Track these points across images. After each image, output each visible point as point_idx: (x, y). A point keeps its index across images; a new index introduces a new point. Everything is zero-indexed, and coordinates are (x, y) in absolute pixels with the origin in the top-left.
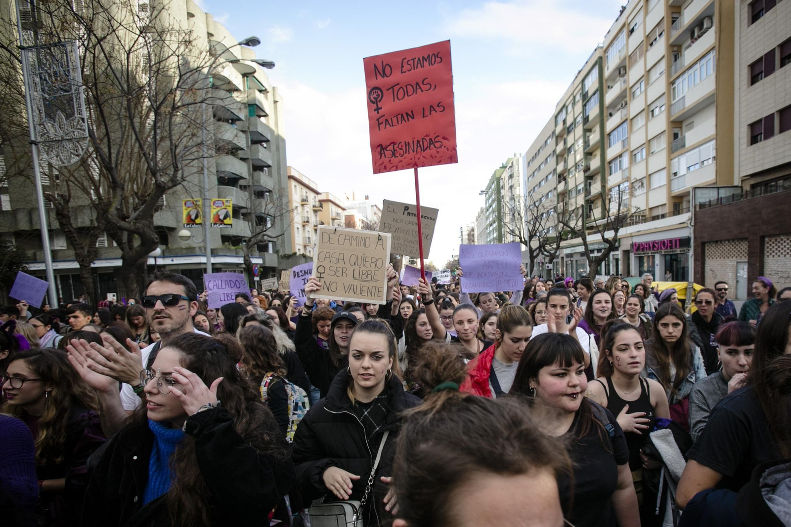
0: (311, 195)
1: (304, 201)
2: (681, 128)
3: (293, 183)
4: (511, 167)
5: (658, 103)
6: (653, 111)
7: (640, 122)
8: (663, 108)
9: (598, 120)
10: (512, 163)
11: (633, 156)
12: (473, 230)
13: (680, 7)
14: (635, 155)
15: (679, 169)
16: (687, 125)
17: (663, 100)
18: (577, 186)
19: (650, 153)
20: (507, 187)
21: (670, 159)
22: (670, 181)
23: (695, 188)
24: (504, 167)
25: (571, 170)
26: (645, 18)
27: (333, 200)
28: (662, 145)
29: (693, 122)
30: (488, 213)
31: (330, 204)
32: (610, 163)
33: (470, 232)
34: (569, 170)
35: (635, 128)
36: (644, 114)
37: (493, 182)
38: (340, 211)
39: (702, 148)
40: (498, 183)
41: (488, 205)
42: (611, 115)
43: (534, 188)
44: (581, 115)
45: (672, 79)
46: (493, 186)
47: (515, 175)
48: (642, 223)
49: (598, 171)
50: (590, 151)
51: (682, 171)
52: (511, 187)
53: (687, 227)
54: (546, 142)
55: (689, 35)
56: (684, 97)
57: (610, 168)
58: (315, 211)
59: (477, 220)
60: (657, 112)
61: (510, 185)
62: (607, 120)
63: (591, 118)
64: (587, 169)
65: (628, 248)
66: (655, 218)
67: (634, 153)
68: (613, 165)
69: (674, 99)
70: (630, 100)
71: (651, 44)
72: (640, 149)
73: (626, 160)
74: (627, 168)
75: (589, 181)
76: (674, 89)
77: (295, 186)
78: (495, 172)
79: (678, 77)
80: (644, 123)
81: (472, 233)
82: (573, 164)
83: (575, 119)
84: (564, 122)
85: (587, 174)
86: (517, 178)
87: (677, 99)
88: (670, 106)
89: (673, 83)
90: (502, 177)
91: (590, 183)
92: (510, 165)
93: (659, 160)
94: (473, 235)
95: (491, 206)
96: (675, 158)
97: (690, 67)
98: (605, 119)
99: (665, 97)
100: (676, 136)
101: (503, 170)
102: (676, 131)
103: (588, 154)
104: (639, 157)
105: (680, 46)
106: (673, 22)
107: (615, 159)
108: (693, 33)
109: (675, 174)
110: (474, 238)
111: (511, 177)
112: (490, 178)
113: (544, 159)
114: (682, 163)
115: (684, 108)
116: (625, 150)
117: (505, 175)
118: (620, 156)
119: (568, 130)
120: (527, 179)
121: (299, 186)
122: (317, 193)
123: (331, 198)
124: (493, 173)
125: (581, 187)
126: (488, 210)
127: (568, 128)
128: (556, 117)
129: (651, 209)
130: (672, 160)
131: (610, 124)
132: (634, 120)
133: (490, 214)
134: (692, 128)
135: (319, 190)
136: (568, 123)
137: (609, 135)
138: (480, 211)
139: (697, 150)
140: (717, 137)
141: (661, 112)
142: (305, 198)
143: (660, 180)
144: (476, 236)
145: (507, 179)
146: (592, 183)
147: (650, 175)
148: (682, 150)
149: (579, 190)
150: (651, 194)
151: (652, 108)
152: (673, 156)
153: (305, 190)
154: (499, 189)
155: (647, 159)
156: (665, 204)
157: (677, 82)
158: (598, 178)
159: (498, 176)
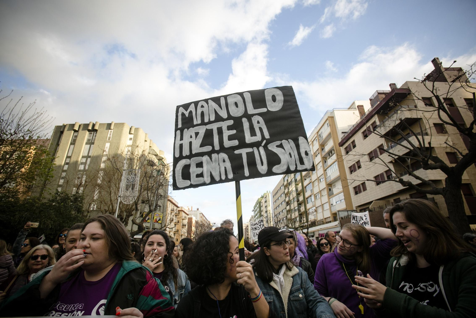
0: (175, 208)
1: (172, 210)
2: (331, 187)
3: (169, 202)
4: (265, 197)
5: (321, 177)
6: (320, 180)
7: (316, 183)
8: (324, 179)
9: (301, 181)
10: (266, 196)
11: (315, 197)
12: (248, 226)
13: (324, 145)
14: (316, 196)
15: (333, 202)
16: (334, 186)
17: (323, 176)
18: (295, 208)
19: (322, 196)
20: (264, 206)
21: (329, 199)
22: (330, 207)
23: (338, 211)
24: (262, 197)
25: (292, 201)
26: (313, 147)
27: (184, 210)
28: (325, 193)
29: (335, 185)
30: (255, 218)
31: (183, 212)
32: (307, 198)
33: (246, 227)
34: (291, 200)
35: (315, 186)
36: (317, 180)
37: (258, 204)
38: (186, 216)
39: (339, 195)
40: (260, 205)
41: (255, 214)
42: (305, 179)
43: (276, 207)
44: (294, 179)
45: (325, 169)
46: (258, 206)
47: (267, 201)
48: (322, 225)
49: (303, 202)
50: (299, 193)
51: (334, 204)
52: (266, 207)
53: (338, 227)
54: (280, 188)
55: (328, 155)
56: (330, 176)
57: (307, 200)
58: (176, 216)
59: (250, 222)
60: (322, 180)
61: (265, 205)
62: (304, 182)
63: (298, 180)
64: (298, 201)
65: (317, 236)
66: (327, 223)
67: (316, 195)
68: (308, 199)
69: (327, 176)
70: (311, 175)
71: (316, 156)
72: (318, 194)
73: (313, 197)
74: (314, 201)
75: (299, 206)
76: (326, 172)
77: (170, 204)
78: (258, 199)
79: (327, 169)
80: (318, 184)
81: (247, 228)
82: (292, 198)
83: (292, 180)
84: (287, 180)
85: (298, 203)
86: (268, 202)
87: (328, 176)
88: (326, 179)
89: (326, 170)
90: (262, 202)
91: (300, 207)
92: (265, 196)
93: (325, 199)
94: (248, 229)
95: (256, 215)
96: (331, 198)
97: (330, 166)
98: (303, 181)
99: (323, 175)
100: (330, 190)
101: (262, 198)
102: (330, 188)
103: (298, 194)
104: (318, 196)
105: (326, 158)
106: (322, 150)
107: (309, 197)
108: (329, 154)
109: (332, 204)
110: (248, 230)
111: (266, 202)
112: (256, 202)
113: (280, 195)
114: (334, 200)
115: (331, 180)
116: (312, 194)
117: (263, 201)
118: (311, 196)
119: (289, 184)
120: (273, 204)
121: (171, 204)
122: (178, 207)
123: (183, 209)
124: (257, 199)
125: (296, 208)
126: (255, 217)
127: (289, 183)
128: (284, 178)
129: (325, 218)
130: (330, 199)
131: (306, 183)
132: (314, 182)
133: (256, 219)
134: (335, 187)
135: (179, 206)
136: (289, 181)
137: (305, 187)
138: (251, 217)
139: (338, 196)
140: (343, 191)
141: (323, 180)
142: (173, 209)
143: (327, 207)
144: (249, 229)
145: (264, 203)
146: (301, 207)
147: (323, 204)
148: (333, 196)
149: (296, 209)
150: (324, 212)
151: (320, 178)
152: (330, 197)
153: (173, 205)
154: (260, 207)
155: (321, 198)
156: (330, 217)
157: (327, 170)
158: (303, 204)
159: (260, 201)
